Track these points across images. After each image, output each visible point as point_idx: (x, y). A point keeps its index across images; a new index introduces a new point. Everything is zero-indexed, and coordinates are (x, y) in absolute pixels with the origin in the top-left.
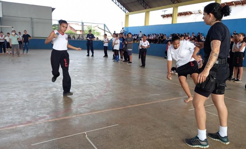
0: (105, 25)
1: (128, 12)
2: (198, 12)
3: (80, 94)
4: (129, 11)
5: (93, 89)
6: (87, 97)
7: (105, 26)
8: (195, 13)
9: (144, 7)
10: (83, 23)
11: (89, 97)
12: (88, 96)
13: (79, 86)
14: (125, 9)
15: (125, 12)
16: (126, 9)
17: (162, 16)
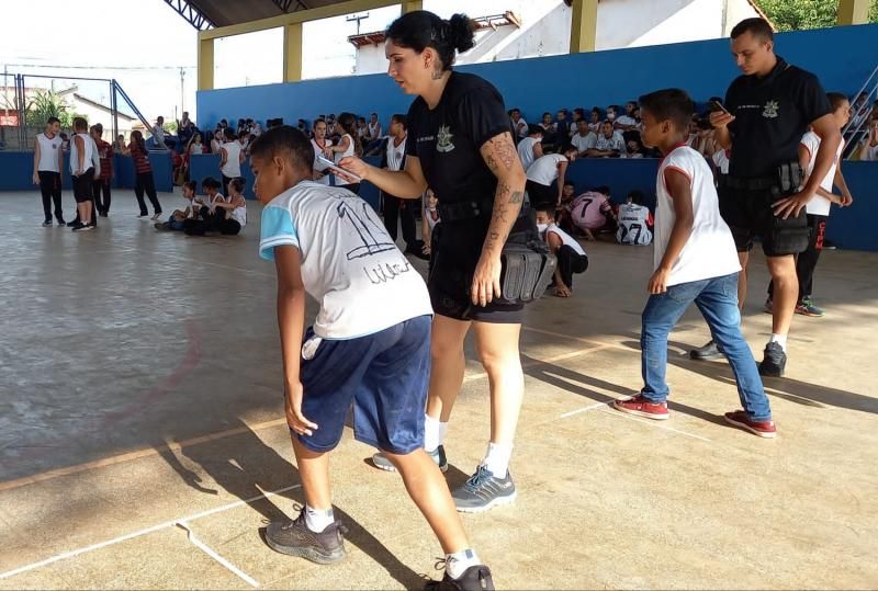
0: (115, 85)
1: (211, 27)
2: (503, 21)
3: (93, 375)
4: (212, 22)
5: (139, 351)
6: (124, 382)
7: (115, 88)
8: (490, 26)
9: (279, 6)
10: (19, 78)
11: (135, 383)
12: (130, 377)
13: (72, 340)
14: (195, 14)
15: (198, 28)
16: (200, 14)
17: (352, 39)
